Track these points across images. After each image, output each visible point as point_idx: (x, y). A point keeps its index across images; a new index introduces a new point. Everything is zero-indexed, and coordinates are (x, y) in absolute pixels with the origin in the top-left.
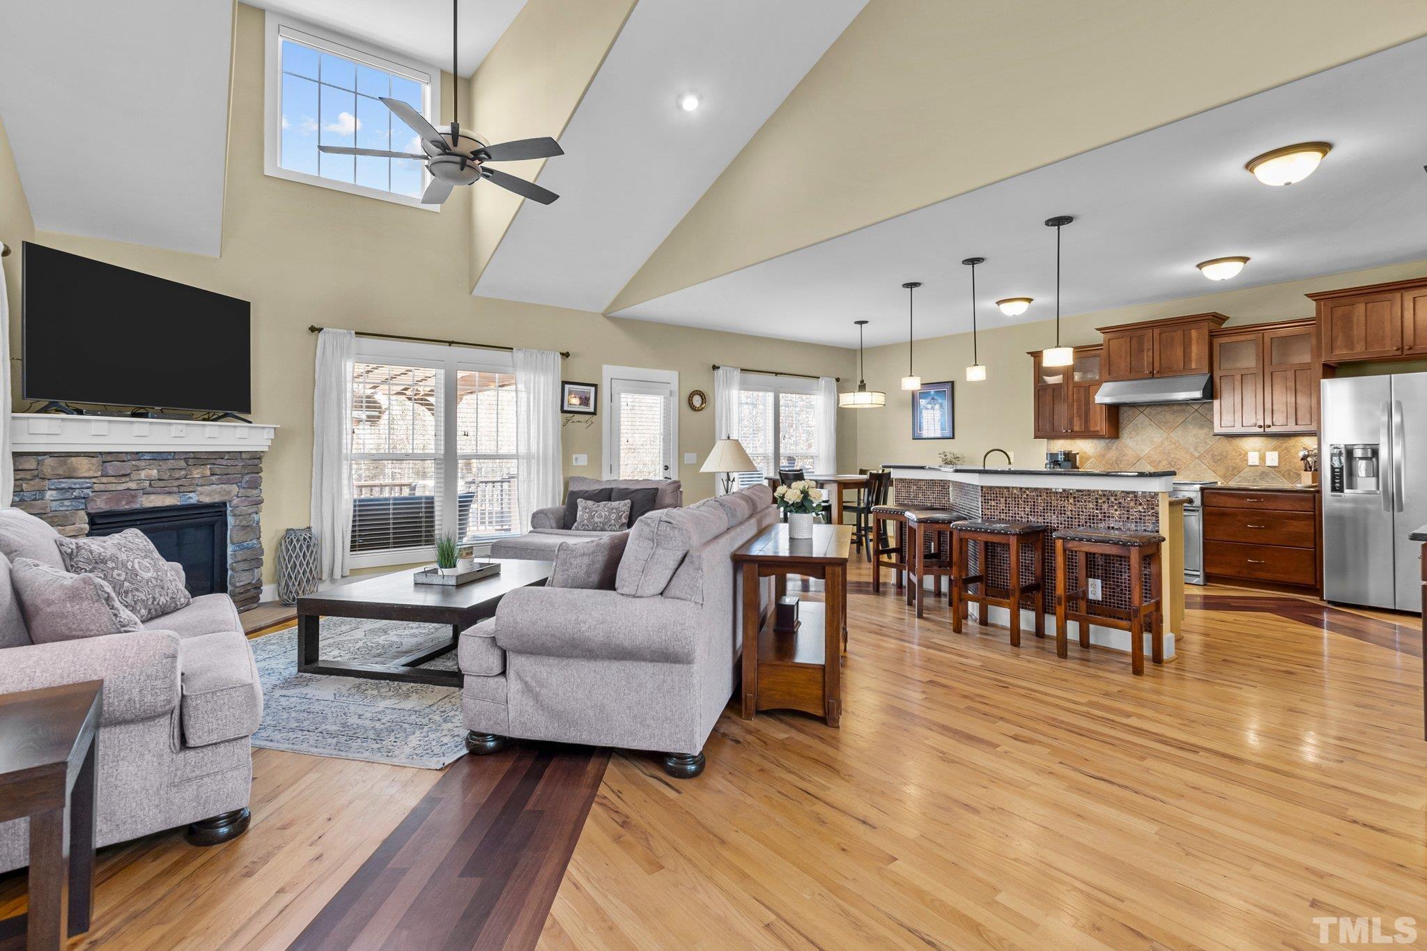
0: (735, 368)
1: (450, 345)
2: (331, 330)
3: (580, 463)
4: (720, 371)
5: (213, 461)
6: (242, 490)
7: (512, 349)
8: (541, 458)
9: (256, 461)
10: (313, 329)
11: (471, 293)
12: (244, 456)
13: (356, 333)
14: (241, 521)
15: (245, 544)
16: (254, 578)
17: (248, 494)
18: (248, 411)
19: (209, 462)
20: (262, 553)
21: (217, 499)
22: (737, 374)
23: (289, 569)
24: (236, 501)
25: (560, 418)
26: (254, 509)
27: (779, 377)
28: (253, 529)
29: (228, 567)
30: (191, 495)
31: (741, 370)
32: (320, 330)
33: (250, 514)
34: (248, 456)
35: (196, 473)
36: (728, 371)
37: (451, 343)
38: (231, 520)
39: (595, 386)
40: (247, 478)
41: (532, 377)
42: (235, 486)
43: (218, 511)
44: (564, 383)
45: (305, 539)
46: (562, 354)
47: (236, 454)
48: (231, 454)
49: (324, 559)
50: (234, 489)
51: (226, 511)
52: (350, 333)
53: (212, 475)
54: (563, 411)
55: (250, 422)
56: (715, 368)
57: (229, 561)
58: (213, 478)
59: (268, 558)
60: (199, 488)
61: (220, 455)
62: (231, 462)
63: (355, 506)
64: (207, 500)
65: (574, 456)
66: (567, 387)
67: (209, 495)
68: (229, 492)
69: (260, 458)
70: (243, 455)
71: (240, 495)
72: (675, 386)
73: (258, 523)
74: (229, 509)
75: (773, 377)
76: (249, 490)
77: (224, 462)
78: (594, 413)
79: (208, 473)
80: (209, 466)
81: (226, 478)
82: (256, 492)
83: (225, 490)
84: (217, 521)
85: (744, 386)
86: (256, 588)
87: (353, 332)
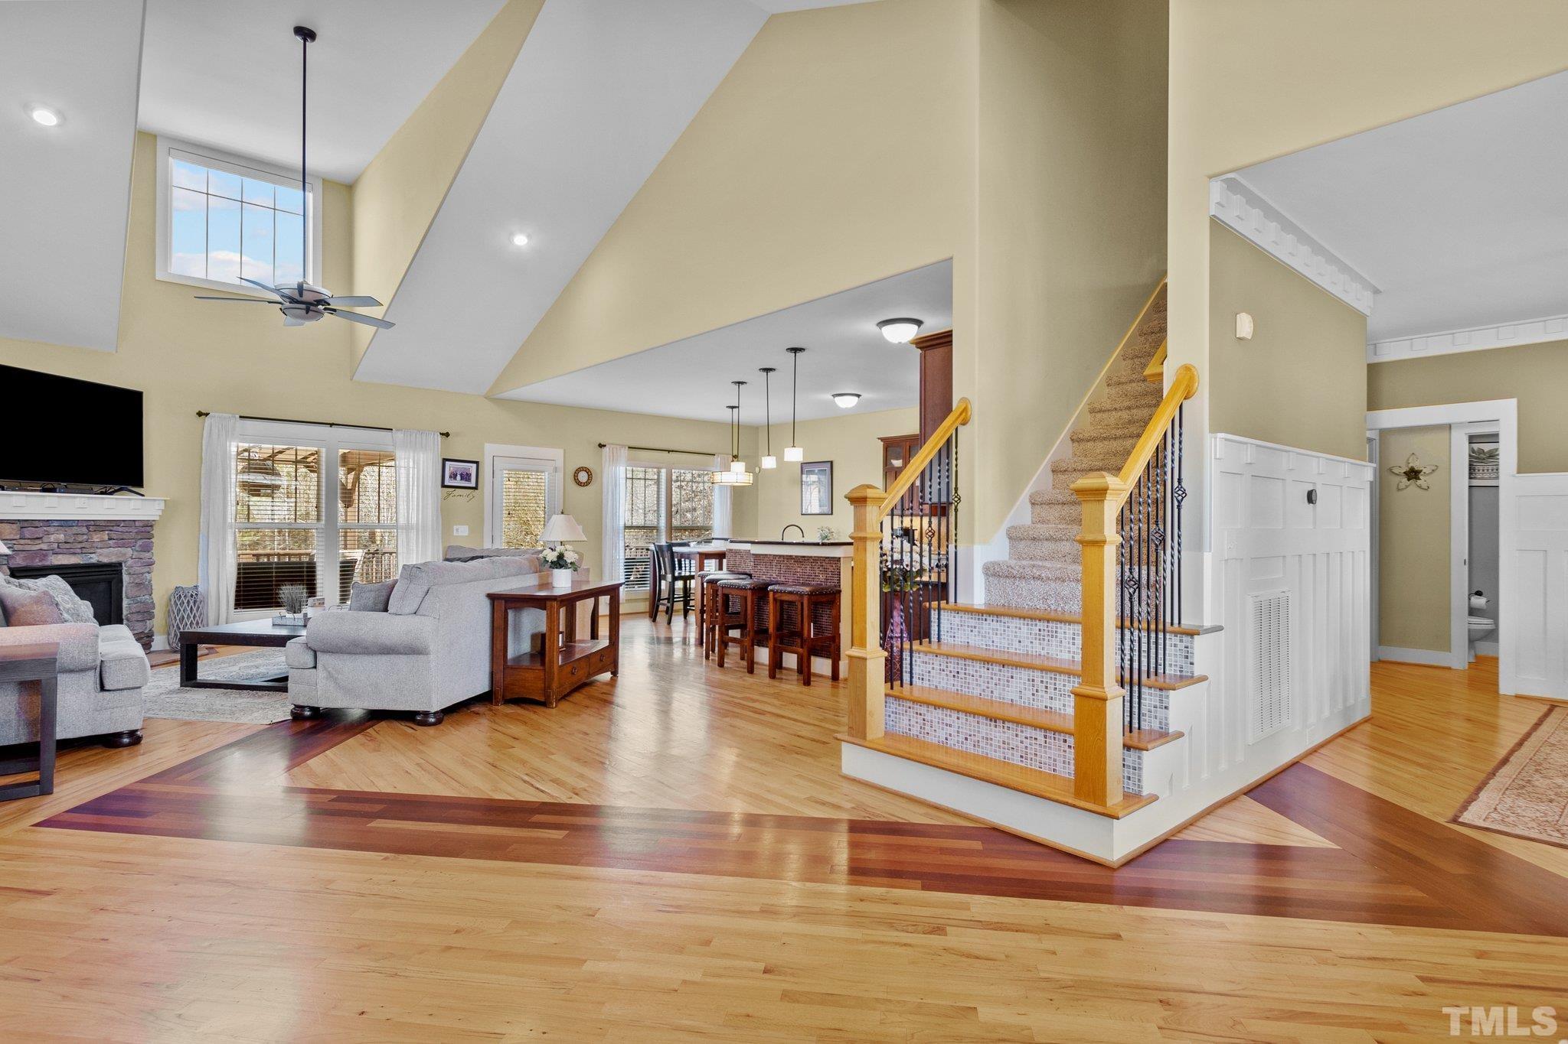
0: (623, 446)
1: (330, 427)
2: (217, 414)
3: (460, 534)
4: (606, 450)
5: (111, 528)
6: (135, 553)
7: (392, 430)
8: (420, 528)
9: (148, 529)
10: (200, 414)
11: (351, 380)
13: (241, 417)
14: (135, 579)
15: (138, 599)
16: (146, 628)
17: (141, 556)
18: (140, 484)
19: (107, 528)
20: (154, 608)
21: (114, 560)
22: (625, 452)
23: (178, 620)
24: (130, 562)
25: (440, 494)
26: (146, 569)
27: (672, 456)
28: (145, 586)
29: (124, 618)
30: (92, 555)
31: (629, 448)
32: (207, 414)
33: (143, 574)
34: (141, 524)
35: (96, 538)
36: (615, 449)
37: (331, 425)
38: (125, 578)
39: (477, 463)
40: (140, 543)
41: (412, 455)
42: (129, 549)
43: (113, 571)
44: (445, 460)
45: (192, 596)
46: (442, 434)
47: (131, 522)
48: (127, 522)
49: (209, 615)
50: (129, 551)
51: (121, 570)
52: (235, 417)
53: (110, 539)
54: (444, 486)
55: (143, 495)
56: (601, 446)
57: (125, 612)
58: (110, 542)
59: (159, 612)
60: (99, 550)
61: (117, 523)
62: (126, 529)
63: (239, 569)
64: (105, 560)
65: (455, 527)
66: (448, 463)
67: (108, 556)
68: (125, 554)
69: (151, 526)
70: (137, 523)
71: (134, 557)
72: (560, 463)
73: (150, 581)
74: (124, 568)
75: (665, 454)
76: (141, 553)
77: (120, 529)
78: (476, 488)
79: (106, 537)
80: (107, 532)
81: (122, 543)
82: (147, 555)
83: (120, 552)
84: (114, 578)
85: (631, 462)
86: (148, 637)
87: (238, 416)
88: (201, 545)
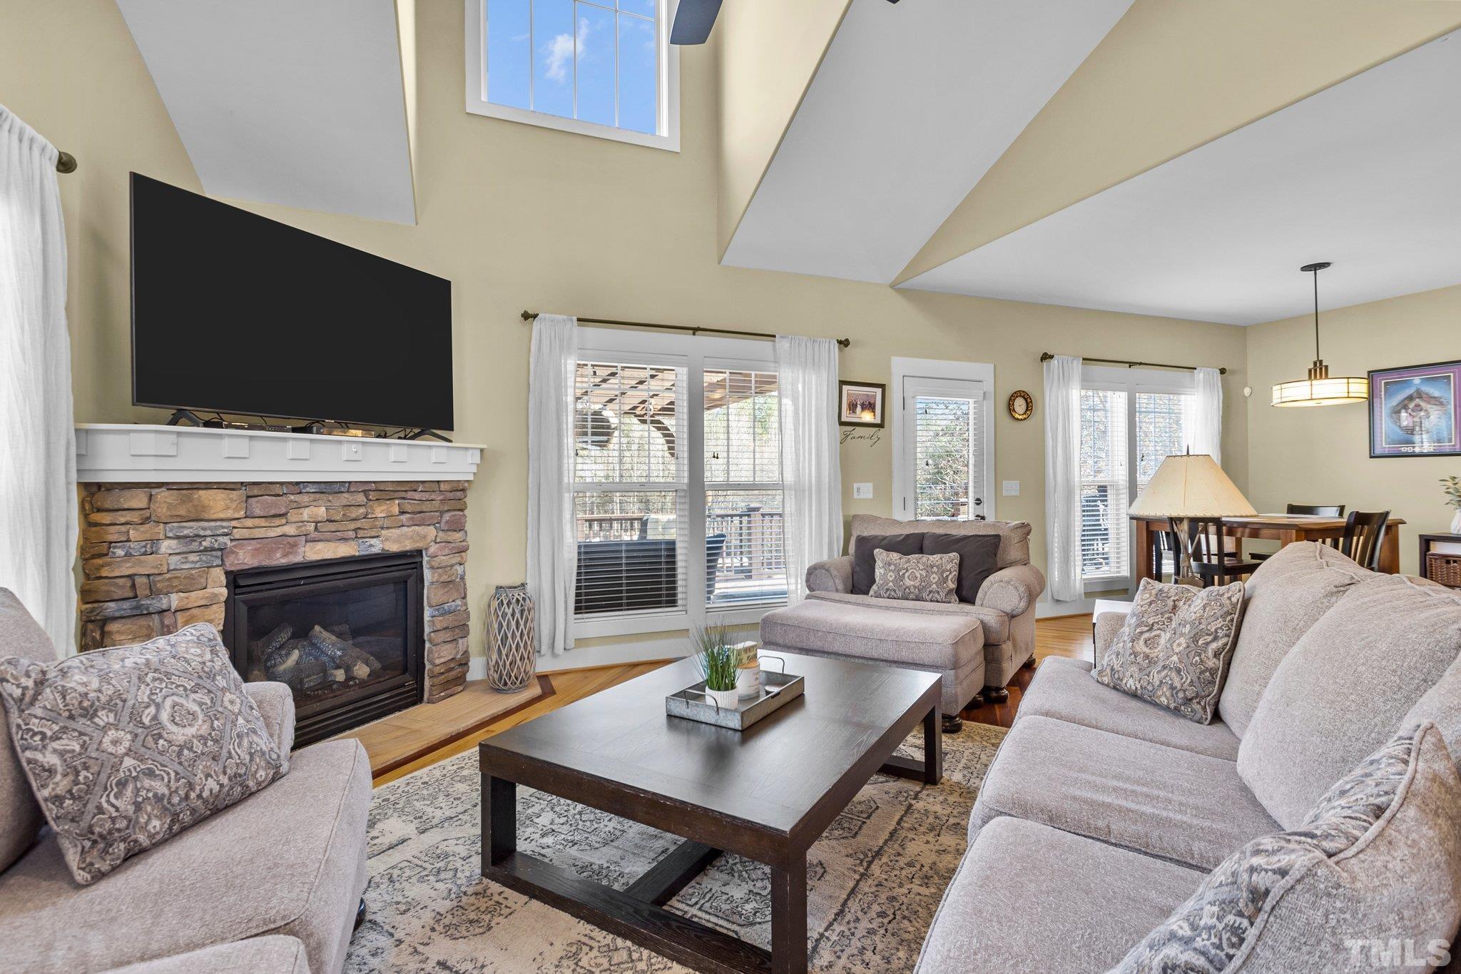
0: (1075, 357)
1: (694, 334)
2: (548, 316)
3: (863, 496)
4: (1054, 362)
5: (403, 494)
6: (441, 534)
7: (774, 336)
8: (813, 488)
9: (459, 494)
10: (526, 316)
11: (719, 262)
12: (443, 487)
13: (579, 320)
14: (440, 576)
15: (446, 606)
16: (458, 652)
17: (449, 539)
18: (449, 425)
19: (397, 495)
20: (468, 618)
21: (408, 546)
22: (1077, 366)
23: (499, 642)
24: (432, 550)
25: (838, 434)
26: (457, 559)
27: (1135, 369)
28: (456, 585)
29: (426, 638)
30: (373, 541)
31: (1084, 359)
32: (535, 316)
33: (452, 566)
34: (447, 487)
35: (380, 511)
36: (1065, 362)
37: (695, 330)
38: (427, 574)
39: (882, 386)
40: (447, 517)
41: (801, 376)
42: (432, 527)
43: (411, 561)
44: (842, 383)
45: (518, 601)
46: (840, 342)
47: (431, 484)
48: (427, 485)
49: (543, 627)
50: (431, 532)
51: (422, 562)
52: (571, 320)
53: (402, 513)
54: (842, 424)
55: (449, 441)
56: (1046, 357)
57: (427, 630)
58: (404, 518)
59: (475, 625)
60: (384, 532)
61: (413, 486)
62: (425, 496)
63: (579, 553)
64: (394, 548)
65: (855, 486)
66: (845, 388)
67: (397, 541)
68: (425, 537)
69: (463, 490)
70: (442, 485)
71: (438, 540)
72: (989, 386)
73: (462, 578)
74: (425, 559)
75: (1124, 369)
76: (450, 533)
77: (417, 496)
78: (881, 426)
79: (396, 510)
80: (397, 502)
81: (419, 518)
82: (459, 536)
83: (418, 534)
84: (410, 576)
85: (1087, 383)
86: (461, 665)
87: (575, 318)
88: (529, 518)
